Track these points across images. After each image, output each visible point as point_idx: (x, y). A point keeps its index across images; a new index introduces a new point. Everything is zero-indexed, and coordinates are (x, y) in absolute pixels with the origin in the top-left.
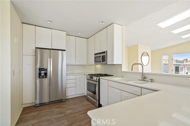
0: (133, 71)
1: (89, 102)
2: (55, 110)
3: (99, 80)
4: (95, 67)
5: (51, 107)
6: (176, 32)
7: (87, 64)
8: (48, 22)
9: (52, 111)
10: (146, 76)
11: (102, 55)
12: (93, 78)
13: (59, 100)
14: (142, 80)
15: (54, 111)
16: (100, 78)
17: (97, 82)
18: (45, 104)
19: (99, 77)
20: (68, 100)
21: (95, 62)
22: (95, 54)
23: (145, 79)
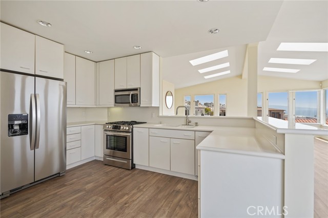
0: (179, 115)
1: (110, 167)
2: (56, 191)
3: (132, 129)
4: (108, 111)
5: (44, 190)
6: (201, 71)
7: (95, 106)
8: (41, 23)
9: (53, 194)
10: (190, 119)
11: (132, 93)
12: (122, 128)
13: (49, 177)
14: (186, 125)
15: (58, 193)
16: (134, 126)
17: (129, 132)
18: (23, 188)
19: (131, 126)
20: (68, 172)
21: (116, 102)
22: (116, 91)
23: (190, 124)
